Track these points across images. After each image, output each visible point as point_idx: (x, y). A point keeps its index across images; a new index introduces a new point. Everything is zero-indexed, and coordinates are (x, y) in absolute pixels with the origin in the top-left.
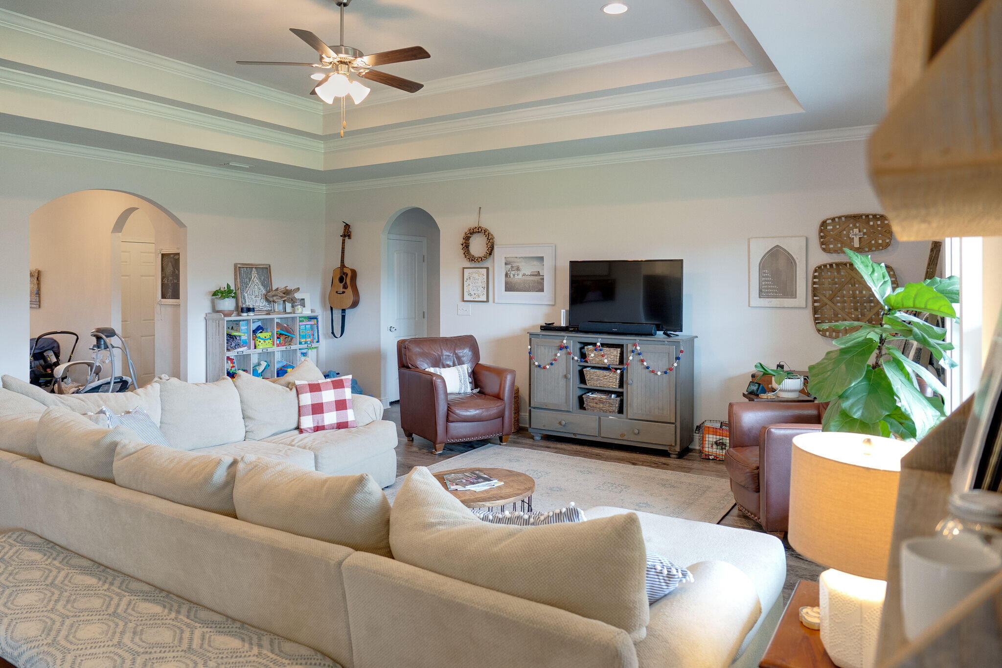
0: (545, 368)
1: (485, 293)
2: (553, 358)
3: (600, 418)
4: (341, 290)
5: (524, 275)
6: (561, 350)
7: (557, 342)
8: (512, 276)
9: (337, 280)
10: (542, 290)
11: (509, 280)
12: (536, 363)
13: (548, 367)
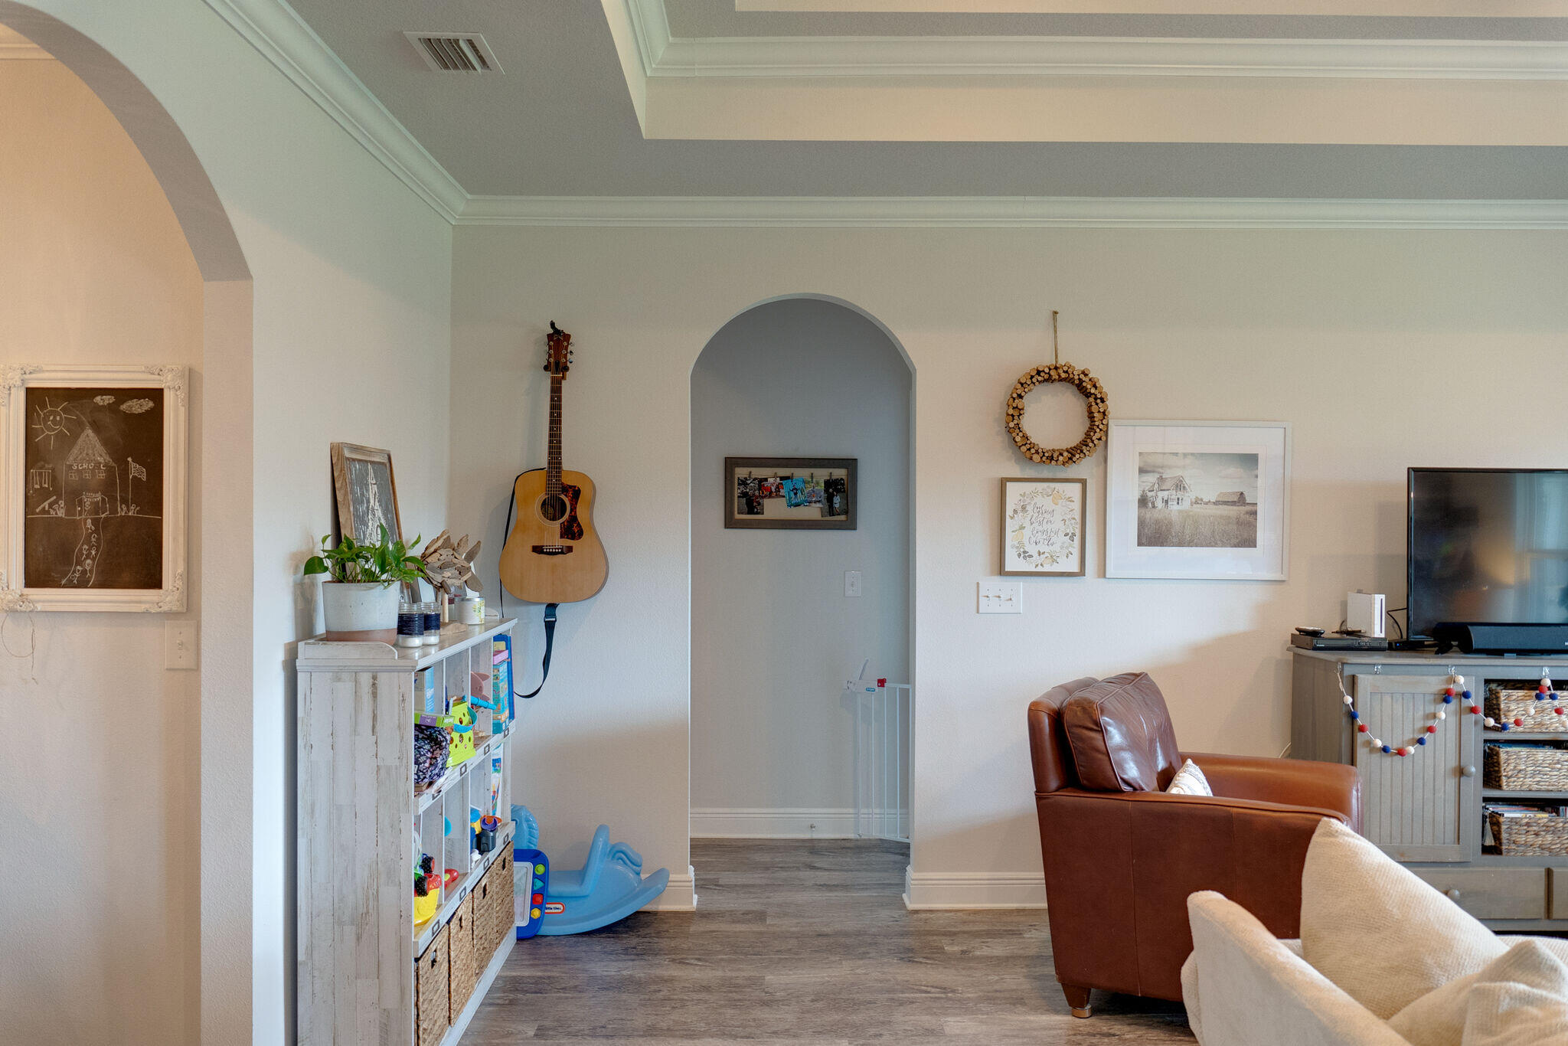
0: (1401, 752)
1: (1076, 552)
2: (1419, 724)
3: (1549, 873)
4: (560, 542)
5: (1198, 501)
6: (1446, 700)
7: (1435, 684)
8: (1159, 504)
9: (533, 511)
10: (1251, 542)
11: (1149, 514)
12: (1379, 743)
13: (1411, 749)
